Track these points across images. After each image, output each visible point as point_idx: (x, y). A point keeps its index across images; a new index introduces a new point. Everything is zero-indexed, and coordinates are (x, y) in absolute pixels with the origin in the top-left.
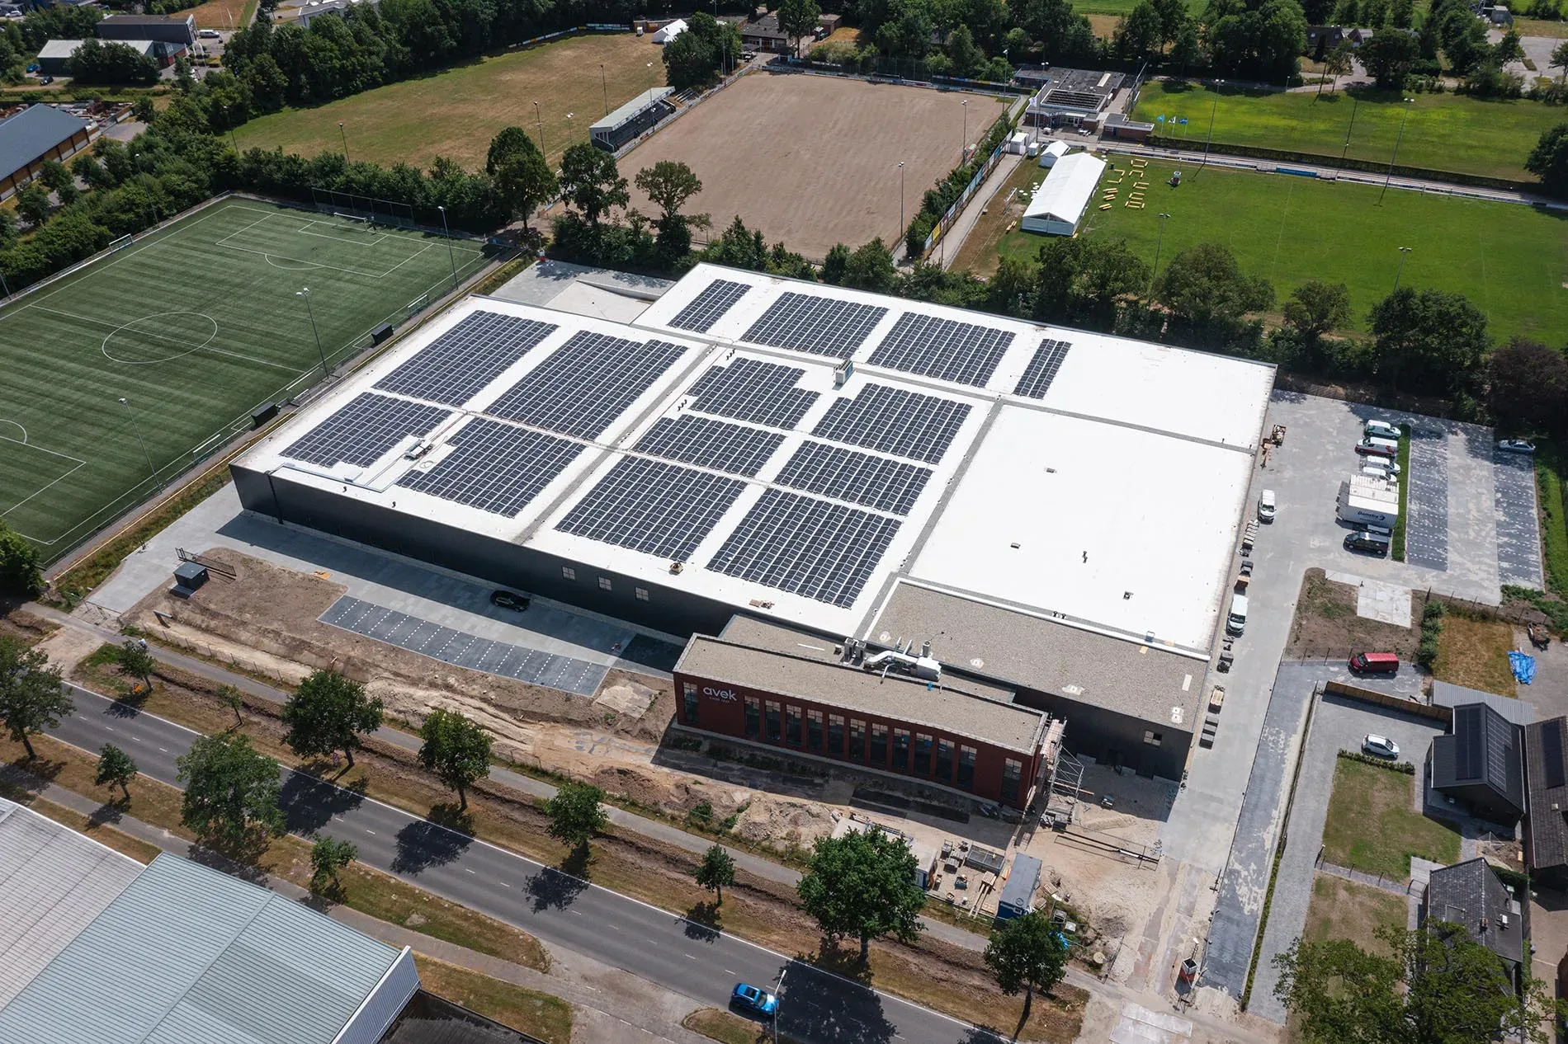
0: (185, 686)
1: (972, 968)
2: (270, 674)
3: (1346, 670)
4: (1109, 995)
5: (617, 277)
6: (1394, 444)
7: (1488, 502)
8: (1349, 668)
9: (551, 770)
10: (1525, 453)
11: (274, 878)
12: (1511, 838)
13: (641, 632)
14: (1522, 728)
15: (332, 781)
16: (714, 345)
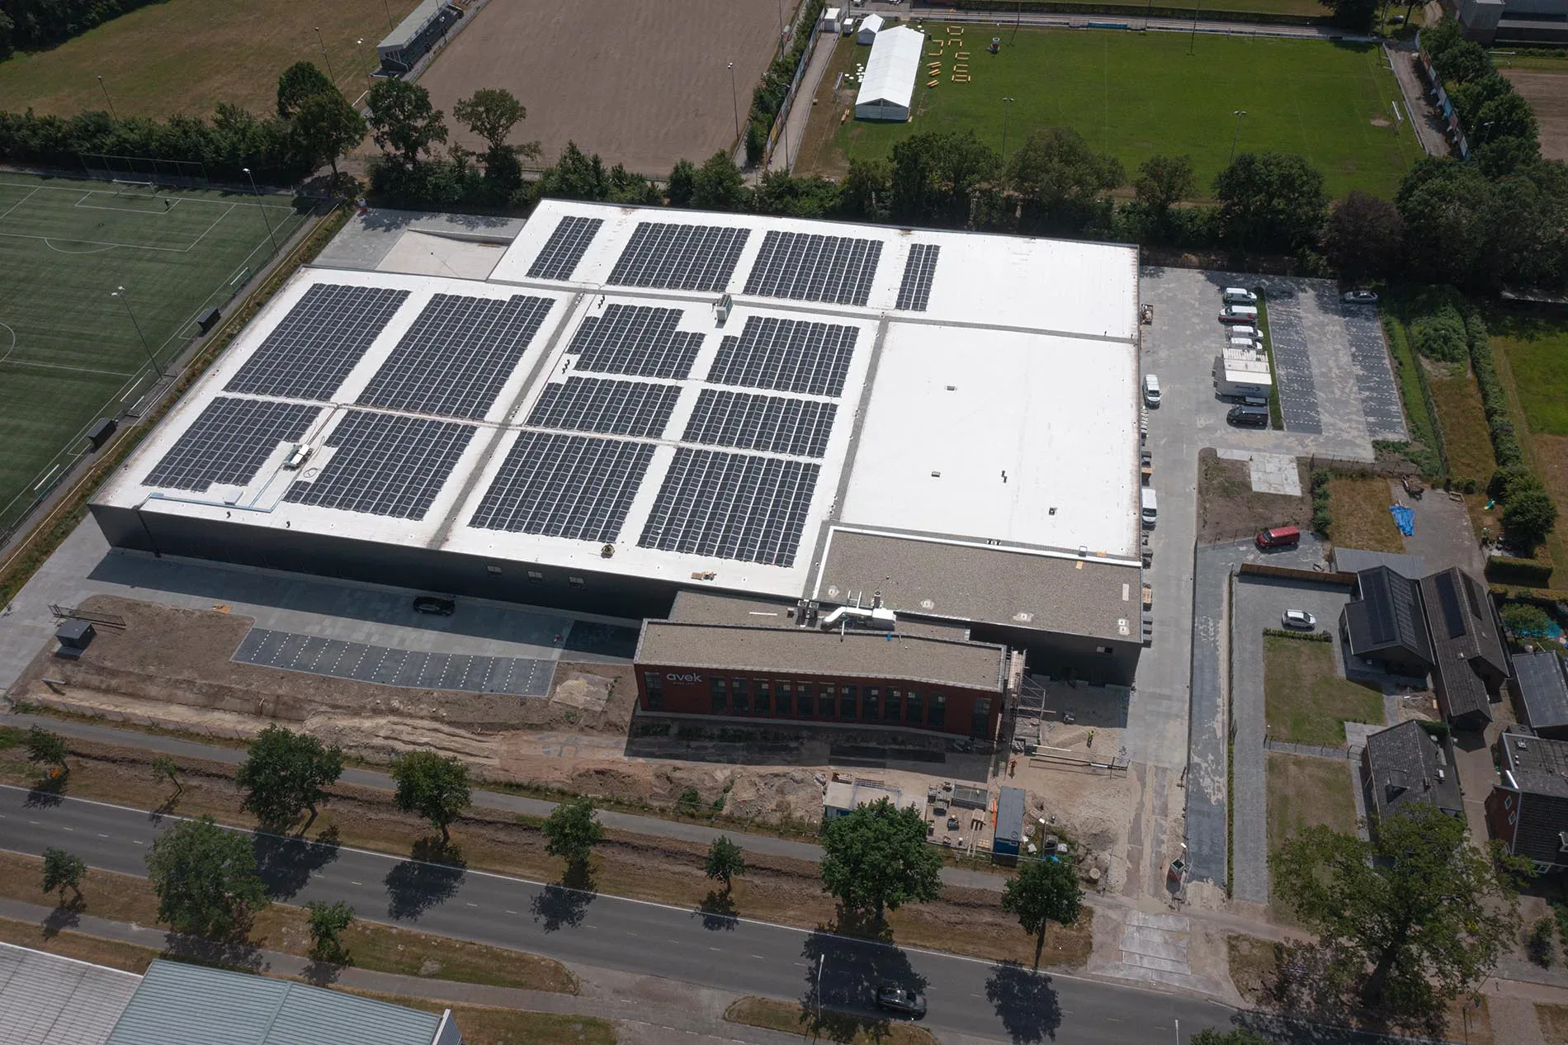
0: (104, 759)
1: (980, 906)
2: (196, 730)
3: (1254, 548)
4: (1110, 907)
5: (451, 220)
6: (1253, 310)
7: (1345, 359)
8: (1256, 545)
9: (525, 782)
10: (1368, 303)
11: (267, 953)
12: (1425, 689)
13: (578, 618)
14: (1417, 582)
15: (300, 836)
16: (580, 293)
